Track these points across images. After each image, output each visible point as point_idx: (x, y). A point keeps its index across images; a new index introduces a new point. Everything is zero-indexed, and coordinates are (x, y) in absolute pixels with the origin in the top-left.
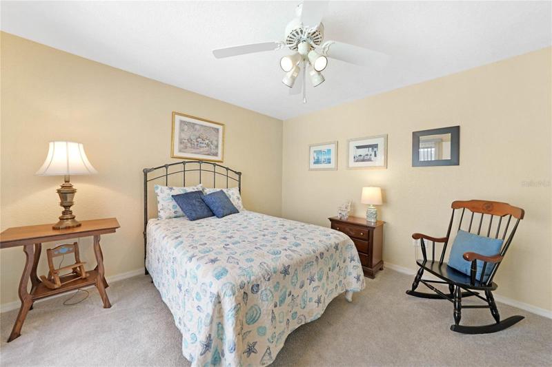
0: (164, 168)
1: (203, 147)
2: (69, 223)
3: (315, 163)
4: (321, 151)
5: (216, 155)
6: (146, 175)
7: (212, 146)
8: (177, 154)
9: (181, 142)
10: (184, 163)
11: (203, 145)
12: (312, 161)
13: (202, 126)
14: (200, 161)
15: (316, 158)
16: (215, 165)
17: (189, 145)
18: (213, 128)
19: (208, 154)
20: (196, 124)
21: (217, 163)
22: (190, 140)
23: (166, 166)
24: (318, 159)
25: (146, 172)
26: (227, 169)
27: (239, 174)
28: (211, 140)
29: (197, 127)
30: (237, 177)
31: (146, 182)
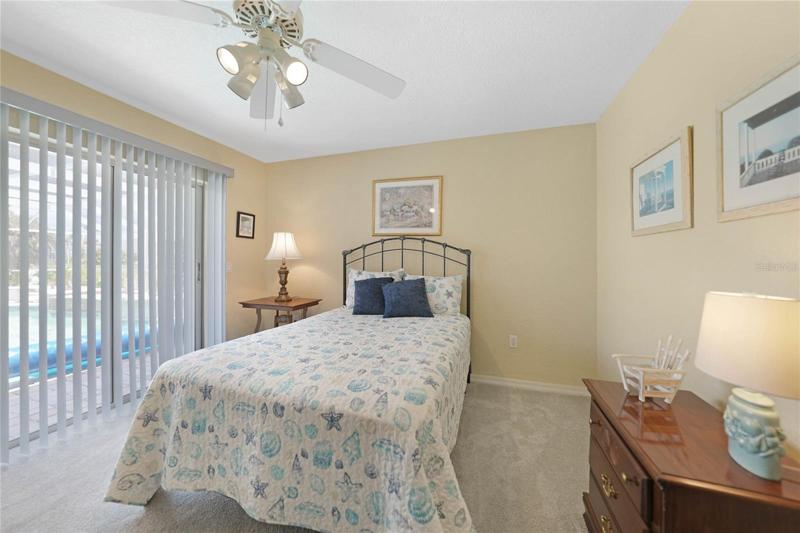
0: (361, 249)
1: (410, 217)
2: (283, 297)
3: (643, 213)
4: (652, 174)
5: (429, 225)
6: (345, 258)
7: (423, 214)
8: (378, 231)
9: (383, 215)
10: (383, 241)
11: (409, 214)
12: (638, 208)
13: (408, 187)
14: (403, 237)
15: (644, 198)
16: (424, 241)
17: (392, 217)
18: (424, 187)
19: (418, 226)
20: (400, 188)
21: (427, 238)
22: (393, 211)
23: (364, 247)
24: (648, 201)
25: (345, 255)
26: (445, 246)
27: (467, 252)
28: (421, 204)
29: (402, 191)
30: (463, 258)
31: (345, 264)
